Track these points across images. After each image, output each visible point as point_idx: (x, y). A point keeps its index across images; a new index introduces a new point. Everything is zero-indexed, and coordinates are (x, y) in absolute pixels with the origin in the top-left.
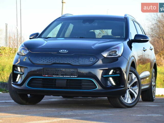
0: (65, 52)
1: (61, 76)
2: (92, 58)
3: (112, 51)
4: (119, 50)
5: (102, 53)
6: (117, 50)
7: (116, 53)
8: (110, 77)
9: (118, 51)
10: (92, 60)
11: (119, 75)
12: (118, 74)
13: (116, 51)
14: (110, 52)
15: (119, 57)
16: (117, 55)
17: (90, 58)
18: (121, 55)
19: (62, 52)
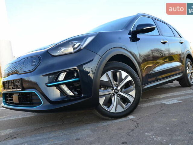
5: (48, 51)
8: (62, 84)
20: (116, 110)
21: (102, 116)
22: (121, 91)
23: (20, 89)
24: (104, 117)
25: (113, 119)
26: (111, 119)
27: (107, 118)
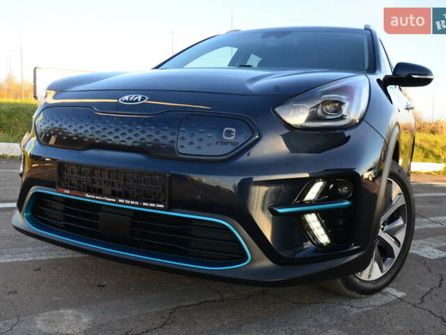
0: (137, 101)
1: (109, 200)
2: (234, 130)
3: (325, 103)
4: (351, 99)
5: (277, 110)
6: (343, 98)
7: (338, 110)
8: (310, 212)
9: (347, 104)
10: (233, 137)
11: (347, 203)
12: (342, 197)
13: (341, 103)
14: (317, 106)
15: (353, 125)
16: (342, 118)
17: (226, 129)
18: (362, 119)
19: (125, 101)
20: (370, 276)
21: (345, 289)
22: (383, 229)
23: (162, 206)
24: (348, 292)
25: (363, 296)
26: (358, 295)
27: (353, 294)
